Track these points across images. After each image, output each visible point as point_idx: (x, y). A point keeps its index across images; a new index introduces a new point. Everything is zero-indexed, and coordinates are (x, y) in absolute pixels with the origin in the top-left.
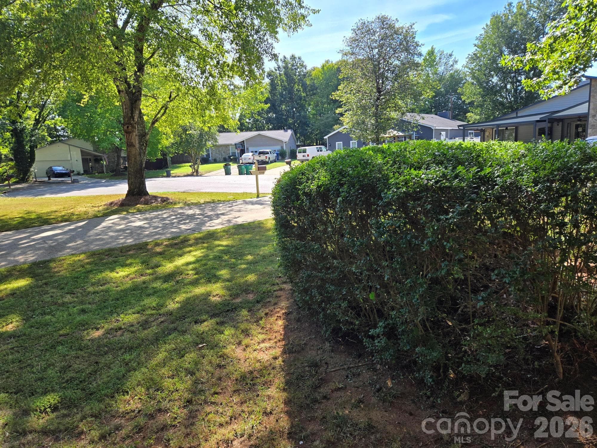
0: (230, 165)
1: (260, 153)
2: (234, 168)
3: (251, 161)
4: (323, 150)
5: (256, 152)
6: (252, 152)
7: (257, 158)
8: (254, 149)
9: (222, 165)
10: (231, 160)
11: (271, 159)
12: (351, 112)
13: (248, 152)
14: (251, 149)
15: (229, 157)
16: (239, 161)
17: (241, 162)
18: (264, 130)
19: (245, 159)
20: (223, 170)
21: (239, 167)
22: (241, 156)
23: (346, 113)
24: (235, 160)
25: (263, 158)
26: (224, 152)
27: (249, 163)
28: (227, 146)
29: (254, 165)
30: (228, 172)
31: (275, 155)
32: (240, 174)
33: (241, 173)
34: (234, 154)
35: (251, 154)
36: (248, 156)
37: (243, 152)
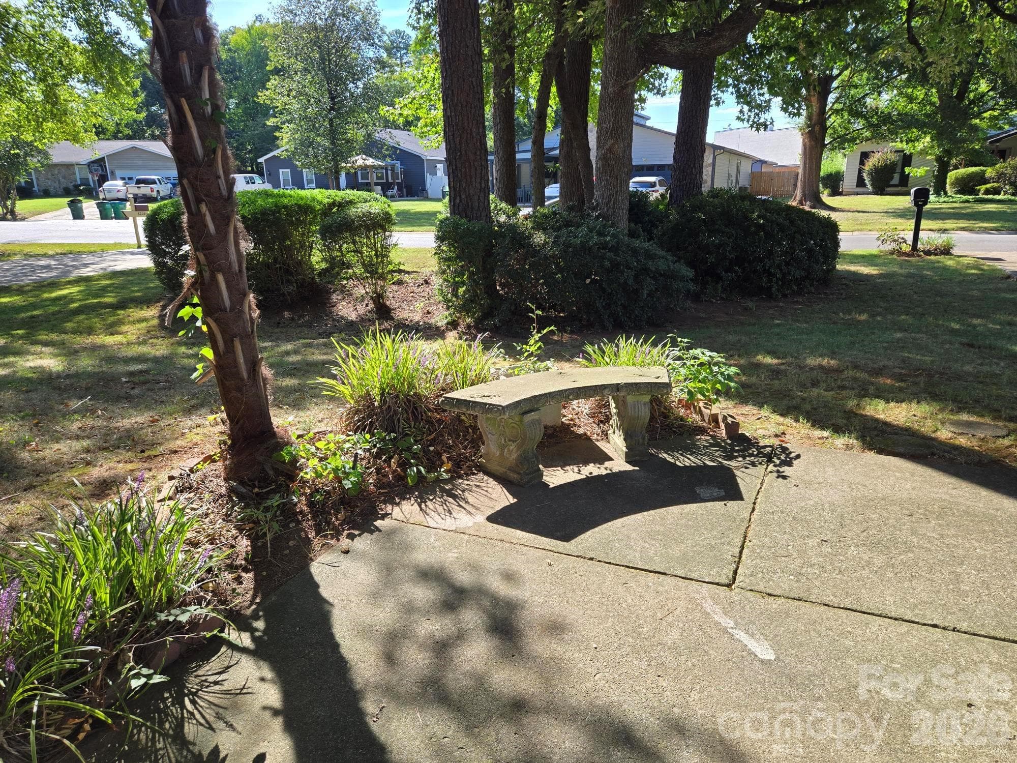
0: (80, 202)
1: (139, 182)
2: (89, 207)
3: (121, 195)
4: (257, 182)
5: (130, 179)
6: (123, 179)
7: (134, 190)
8: (128, 173)
9: (66, 200)
10: (81, 193)
11: (162, 194)
12: (292, 126)
13: (114, 179)
14: (118, 173)
15: (77, 187)
16: (97, 195)
17: (101, 196)
18: (142, 138)
19: (110, 191)
20: (69, 210)
21: (99, 205)
22: (100, 186)
23: (285, 127)
24: (90, 193)
25: (145, 190)
26: (64, 178)
27: (118, 199)
28: (69, 166)
29: (128, 203)
30: (78, 214)
31: (170, 186)
32: (102, 218)
33: (104, 216)
34: (85, 182)
35: (120, 183)
36: (115, 186)
37: (103, 179)
